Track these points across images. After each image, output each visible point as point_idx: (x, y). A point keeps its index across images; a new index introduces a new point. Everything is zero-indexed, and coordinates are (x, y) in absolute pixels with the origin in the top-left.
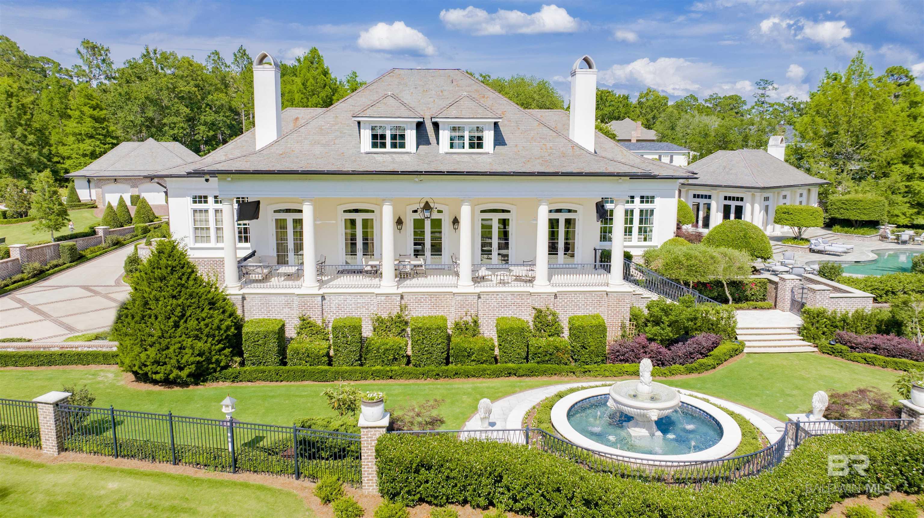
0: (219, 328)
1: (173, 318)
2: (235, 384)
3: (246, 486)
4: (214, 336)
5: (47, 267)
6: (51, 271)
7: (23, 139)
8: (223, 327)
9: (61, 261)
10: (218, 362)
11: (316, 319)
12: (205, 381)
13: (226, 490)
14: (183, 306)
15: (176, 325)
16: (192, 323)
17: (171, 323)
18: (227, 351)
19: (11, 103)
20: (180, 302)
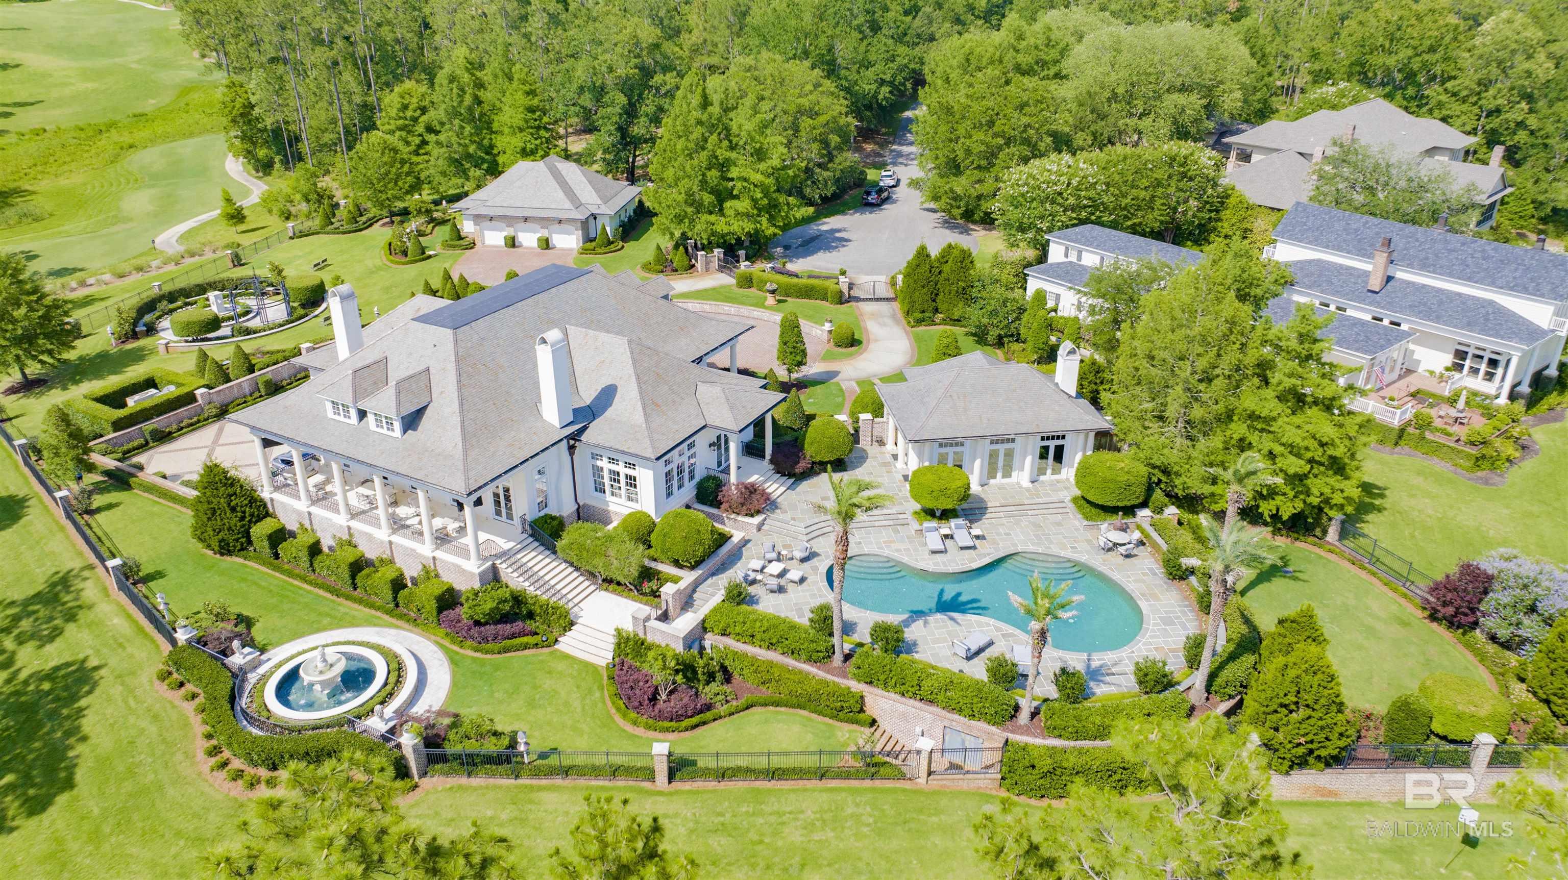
2: (246, 562)
11: (307, 525)
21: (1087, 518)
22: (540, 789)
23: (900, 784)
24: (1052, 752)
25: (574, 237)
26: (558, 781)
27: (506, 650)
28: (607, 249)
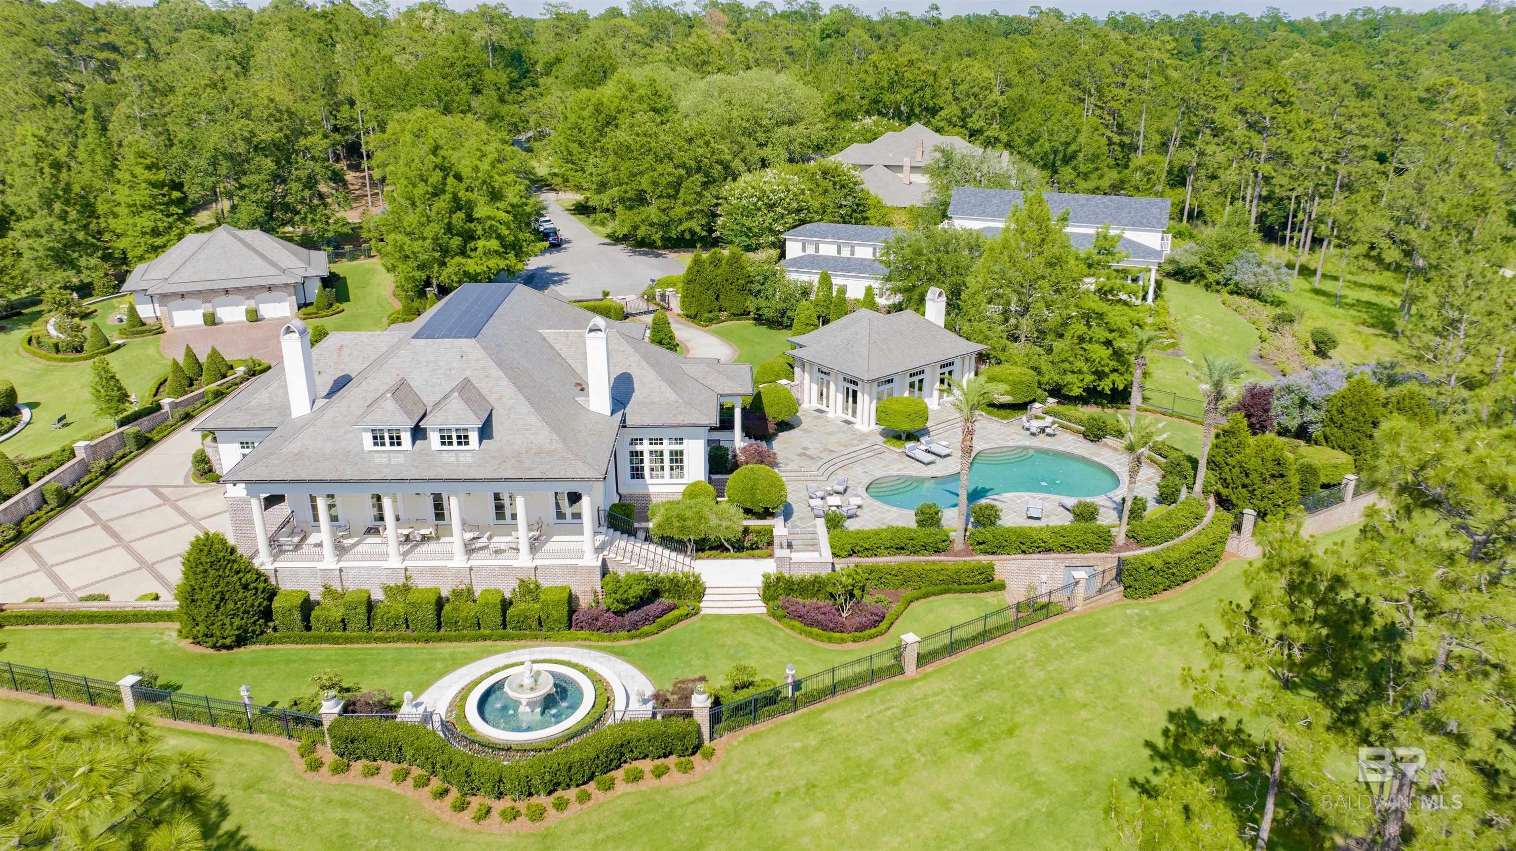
0: (252, 605)
1: (214, 603)
2: (270, 647)
3: (256, 743)
4: (248, 612)
5: (113, 461)
6: (119, 464)
7: (63, 217)
8: (256, 604)
9: (127, 450)
10: (254, 632)
11: (336, 586)
12: (245, 645)
13: (244, 746)
14: (222, 593)
15: (218, 607)
16: (231, 605)
17: (213, 606)
18: (261, 621)
19: (42, 168)
20: (219, 589)
21: (1004, 418)
22: (823, 711)
23: (1066, 616)
24: (1157, 555)
25: (287, 304)
26: (831, 701)
27: (663, 628)
28: (331, 311)
